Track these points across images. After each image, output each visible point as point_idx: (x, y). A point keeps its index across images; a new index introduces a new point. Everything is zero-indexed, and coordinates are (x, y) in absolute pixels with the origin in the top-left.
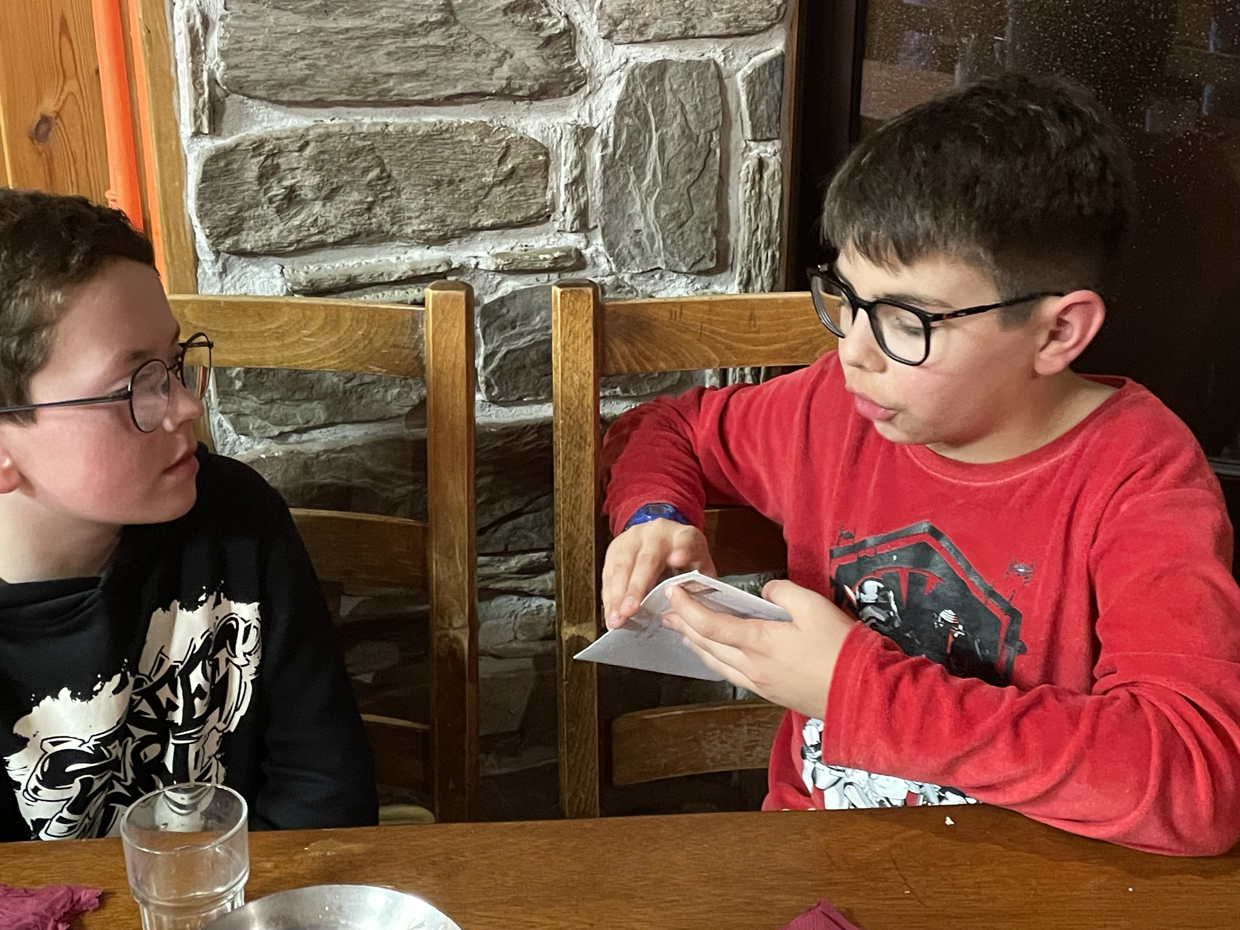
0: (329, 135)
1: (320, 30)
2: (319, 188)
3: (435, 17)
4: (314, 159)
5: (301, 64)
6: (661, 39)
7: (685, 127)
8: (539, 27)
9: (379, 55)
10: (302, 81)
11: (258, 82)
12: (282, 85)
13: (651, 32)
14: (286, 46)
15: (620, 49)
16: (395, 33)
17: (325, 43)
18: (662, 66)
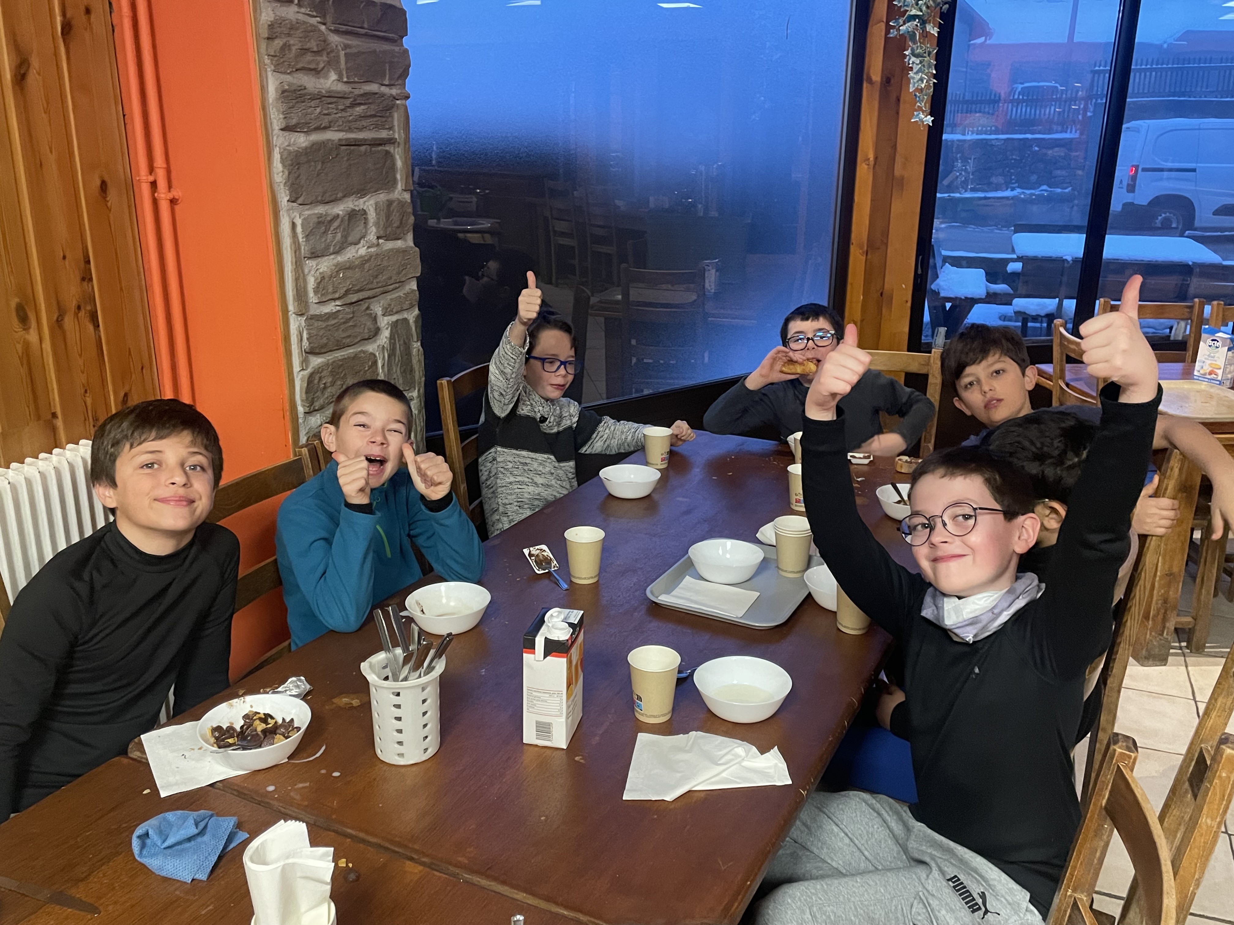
0: (334, 362)
1: (328, 325)
2: (331, 382)
3: (351, 316)
4: (331, 371)
5: (325, 339)
6: (397, 313)
7: (404, 341)
8: (371, 314)
9: (340, 331)
10: (326, 345)
11: (316, 347)
12: (322, 347)
13: (394, 310)
14: (321, 333)
15: (386, 318)
16: (344, 323)
17: (329, 330)
18: (397, 321)
